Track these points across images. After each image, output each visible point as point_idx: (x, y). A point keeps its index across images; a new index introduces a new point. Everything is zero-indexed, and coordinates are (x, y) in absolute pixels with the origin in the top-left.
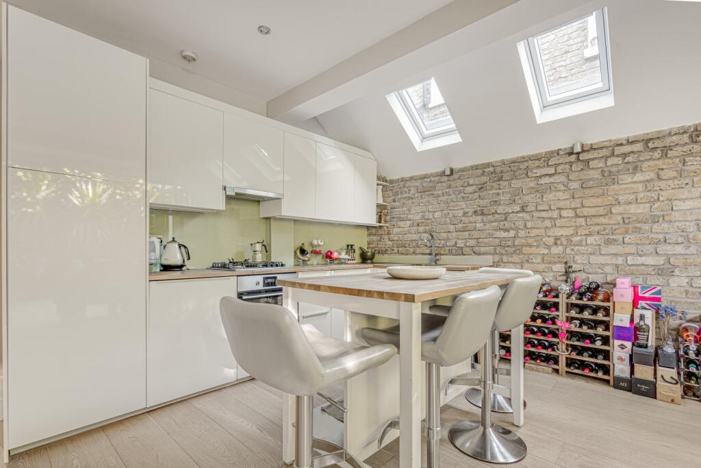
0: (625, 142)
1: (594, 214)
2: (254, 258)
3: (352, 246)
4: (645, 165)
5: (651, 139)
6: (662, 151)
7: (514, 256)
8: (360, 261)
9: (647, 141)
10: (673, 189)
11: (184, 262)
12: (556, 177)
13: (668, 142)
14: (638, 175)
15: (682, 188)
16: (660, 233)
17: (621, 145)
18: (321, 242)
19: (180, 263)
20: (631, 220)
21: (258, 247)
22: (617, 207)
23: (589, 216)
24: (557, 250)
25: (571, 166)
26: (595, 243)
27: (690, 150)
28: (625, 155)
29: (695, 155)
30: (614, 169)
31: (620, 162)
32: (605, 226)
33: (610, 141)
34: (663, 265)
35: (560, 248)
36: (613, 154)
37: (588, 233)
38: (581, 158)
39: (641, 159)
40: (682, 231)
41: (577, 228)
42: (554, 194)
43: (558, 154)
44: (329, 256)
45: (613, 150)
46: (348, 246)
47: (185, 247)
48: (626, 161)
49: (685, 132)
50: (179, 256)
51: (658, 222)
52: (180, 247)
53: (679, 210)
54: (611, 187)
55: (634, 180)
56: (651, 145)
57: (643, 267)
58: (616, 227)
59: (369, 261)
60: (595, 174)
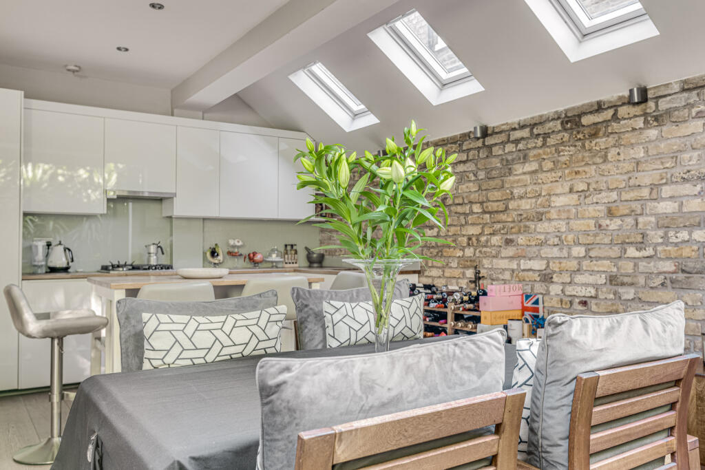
0: (517, 126)
1: (495, 209)
2: (149, 260)
3: (292, 246)
4: (532, 153)
5: (535, 124)
6: (544, 138)
7: (437, 259)
8: (307, 264)
9: (533, 126)
10: (552, 182)
11: (68, 263)
12: (468, 165)
13: (547, 128)
14: (527, 165)
15: (557, 181)
16: (543, 233)
17: (514, 129)
18: (238, 242)
19: (65, 265)
20: (523, 217)
21: (153, 249)
22: (512, 202)
23: (493, 212)
24: (469, 252)
25: (479, 152)
26: (497, 244)
27: (562, 139)
28: (517, 142)
29: (565, 144)
30: (510, 158)
31: (514, 150)
32: (504, 224)
33: (507, 124)
34: (545, 270)
35: (472, 249)
36: (509, 141)
37: (492, 232)
38: (486, 144)
39: (529, 146)
40: (559, 231)
41: (484, 225)
42: (466, 185)
43: (469, 137)
44: (251, 258)
45: (509, 135)
46: (286, 246)
47: (69, 250)
48: (518, 148)
49: (559, 118)
50: (64, 259)
51: (541, 220)
52: (65, 250)
53: (555, 207)
54: (509, 178)
55: (525, 171)
56: (535, 131)
57: (531, 273)
58: (512, 225)
59: (315, 265)
60: (496, 163)
